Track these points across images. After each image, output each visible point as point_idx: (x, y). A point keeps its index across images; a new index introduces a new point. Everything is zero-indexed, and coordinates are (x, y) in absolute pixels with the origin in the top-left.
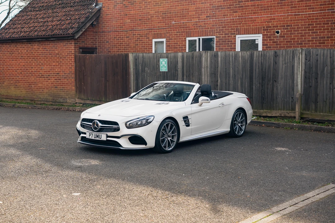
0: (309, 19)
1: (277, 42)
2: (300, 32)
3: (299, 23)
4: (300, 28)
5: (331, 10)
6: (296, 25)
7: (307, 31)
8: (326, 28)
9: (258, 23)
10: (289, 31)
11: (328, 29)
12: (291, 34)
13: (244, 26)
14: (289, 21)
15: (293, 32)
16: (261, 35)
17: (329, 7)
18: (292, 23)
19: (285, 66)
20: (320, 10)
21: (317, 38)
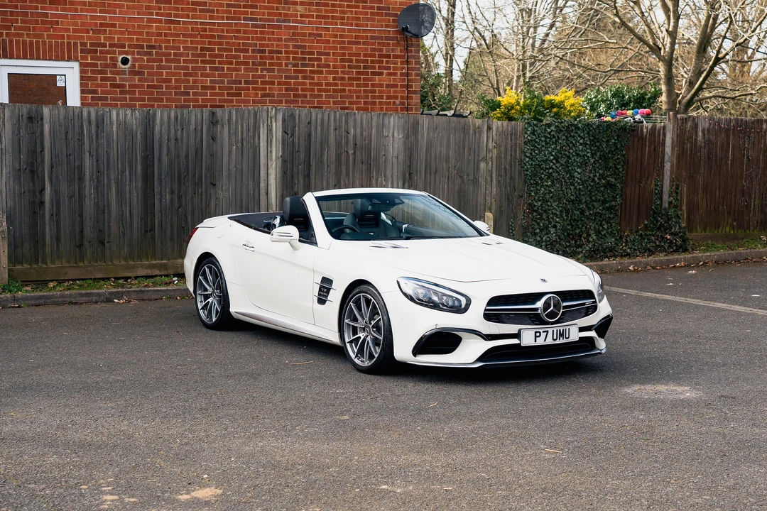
0: (202, 36)
1: (124, 86)
2: (182, 64)
3: (179, 42)
4: (181, 55)
5: (251, 19)
6: (173, 48)
7: (199, 65)
8: (242, 60)
9: (68, 30)
10: (154, 60)
11: (247, 64)
12: (159, 67)
13: (21, 35)
14: (152, 34)
15: (164, 63)
16: (76, 65)
17: (246, 13)
18: (161, 41)
19: (237, 148)
20: (228, 18)
21: (223, 82)
